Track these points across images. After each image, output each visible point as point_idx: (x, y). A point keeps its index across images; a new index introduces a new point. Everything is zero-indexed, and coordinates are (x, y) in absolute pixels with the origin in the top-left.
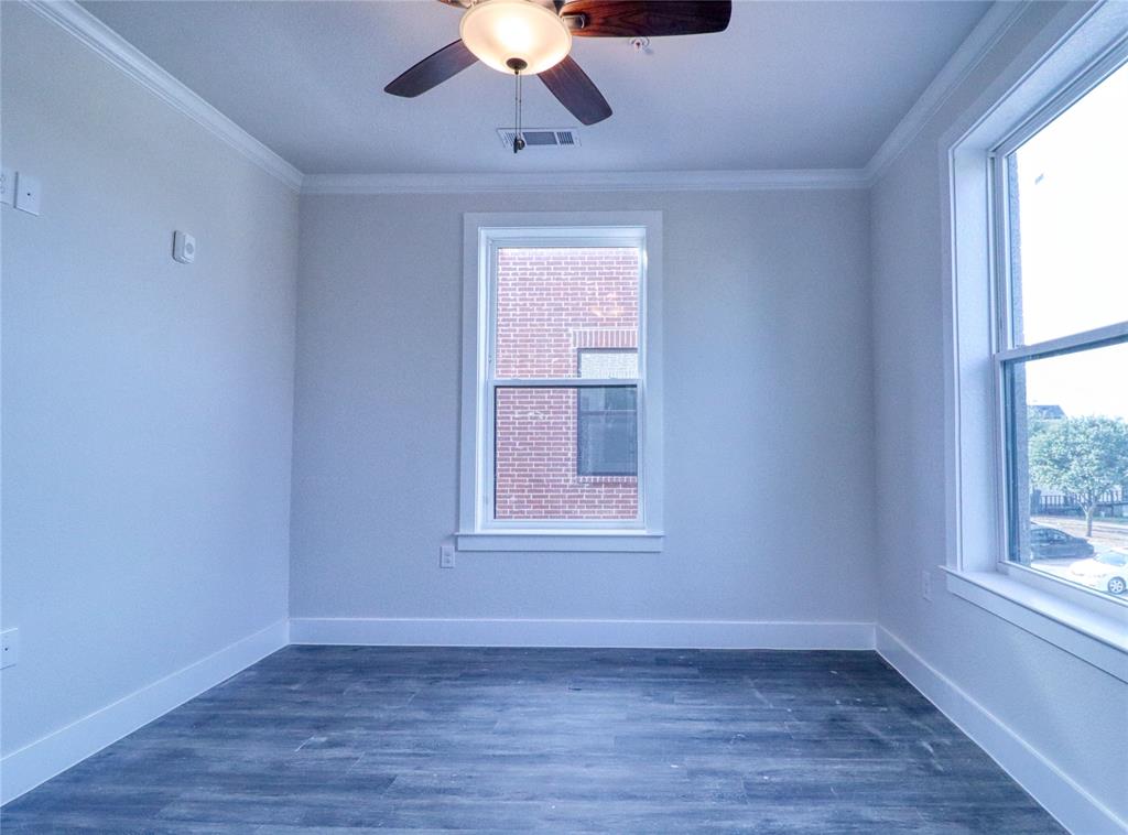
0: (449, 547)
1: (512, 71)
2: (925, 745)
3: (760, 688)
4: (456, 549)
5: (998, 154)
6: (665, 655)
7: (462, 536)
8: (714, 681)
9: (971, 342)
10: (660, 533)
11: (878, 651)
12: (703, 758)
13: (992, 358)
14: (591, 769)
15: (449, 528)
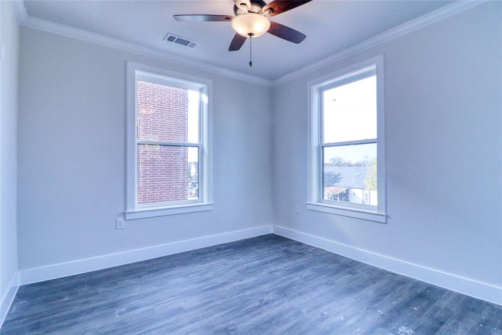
0: (121, 219)
1: (250, 37)
2: (310, 251)
3: (257, 248)
4: (125, 219)
5: (321, 91)
6: (219, 247)
7: (127, 213)
8: (242, 251)
9: (315, 142)
10: (212, 203)
11: (274, 233)
12: (268, 269)
13: (319, 146)
14: (242, 281)
15: (122, 210)
